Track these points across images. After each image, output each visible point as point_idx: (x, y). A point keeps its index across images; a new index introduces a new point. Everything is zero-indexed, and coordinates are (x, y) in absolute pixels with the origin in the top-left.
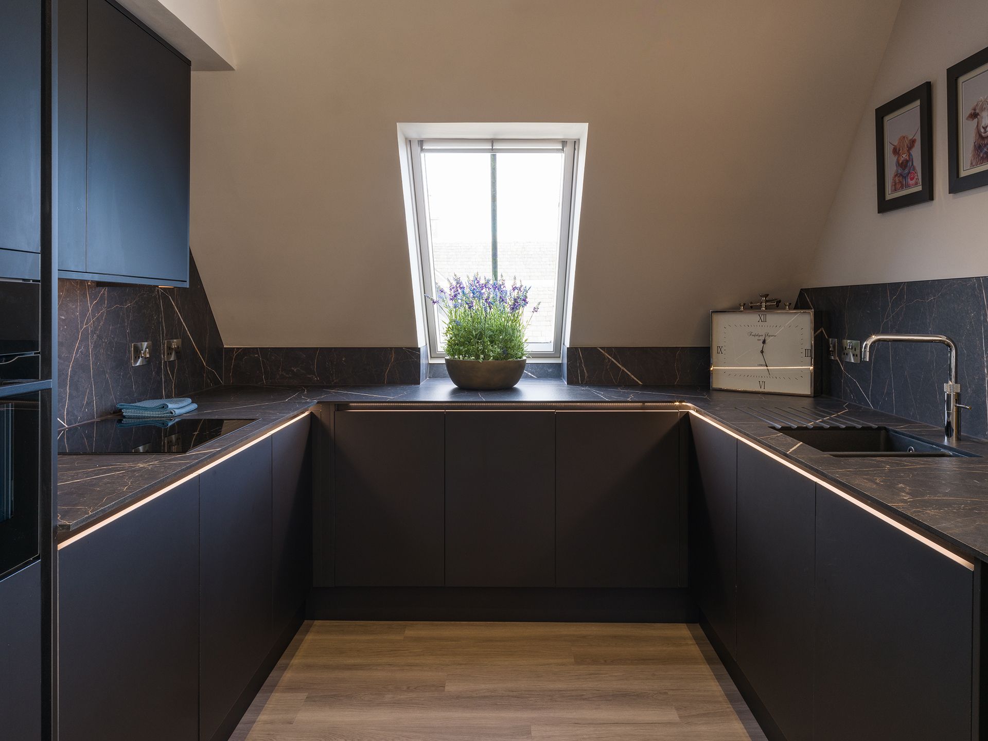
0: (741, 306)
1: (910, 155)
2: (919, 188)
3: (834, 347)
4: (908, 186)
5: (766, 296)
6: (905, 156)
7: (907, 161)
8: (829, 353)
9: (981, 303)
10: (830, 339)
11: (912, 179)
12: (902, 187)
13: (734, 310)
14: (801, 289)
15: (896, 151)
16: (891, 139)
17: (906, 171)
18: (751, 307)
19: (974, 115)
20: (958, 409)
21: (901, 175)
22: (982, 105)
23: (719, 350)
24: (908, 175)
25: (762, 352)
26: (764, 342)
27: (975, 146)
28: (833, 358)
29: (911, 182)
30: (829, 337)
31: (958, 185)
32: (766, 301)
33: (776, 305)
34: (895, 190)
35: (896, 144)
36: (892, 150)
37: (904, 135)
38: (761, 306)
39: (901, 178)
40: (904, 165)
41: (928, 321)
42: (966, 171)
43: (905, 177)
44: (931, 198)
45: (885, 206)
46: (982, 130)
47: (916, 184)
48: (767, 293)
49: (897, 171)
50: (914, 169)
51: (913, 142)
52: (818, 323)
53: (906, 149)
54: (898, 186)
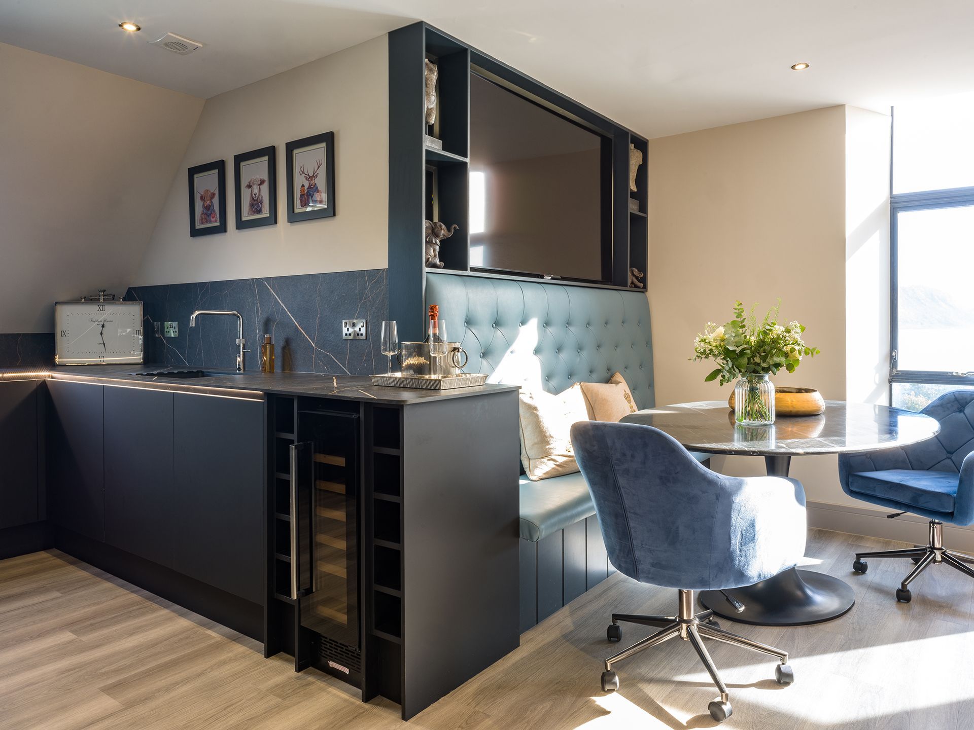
0: (81, 298)
1: (212, 202)
2: (218, 224)
3: (158, 328)
4: (210, 222)
5: (104, 291)
6: (208, 203)
7: (210, 206)
8: (154, 332)
9: (254, 293)
10: (155, 323)
11: (213, 218)
12: (207, 222)
13: (76, 301)
14: (129, 288)
15: (202, 198)
16: (199, 191)
17: (209, 212)
18: (90, 299)
19: (249, 186)
20: (244, 352)
21: (206, 214)
22: (254, 181)
23: (63, 333)
24: (210, 215)
25: (101, 334)
26: (103, 326)
27: (250, 204)
28: (157, 336)
29: (214, 219)
30: (154, 321)
31: (242, 225)
32: (104, 296)
33: (111, 298)
34: (202, 223)
35: (202, 194)
36: (199, 197)
37: (208, 189)
38: (99, 299)
39: (206, 216)
40: (208, 208)
41: (224, 305)
42: (246, 217)
43: (208, 216)
44: (225, 231)
45: (195, 233)
46: (254, 196)
47: (216, 221)
48: (104, 289)
49: (203, 211)
50: (214, 211)
51: (213, 194)
52: (146, 312)
53: (209, 198)
54: (204, 221)
